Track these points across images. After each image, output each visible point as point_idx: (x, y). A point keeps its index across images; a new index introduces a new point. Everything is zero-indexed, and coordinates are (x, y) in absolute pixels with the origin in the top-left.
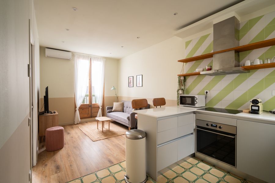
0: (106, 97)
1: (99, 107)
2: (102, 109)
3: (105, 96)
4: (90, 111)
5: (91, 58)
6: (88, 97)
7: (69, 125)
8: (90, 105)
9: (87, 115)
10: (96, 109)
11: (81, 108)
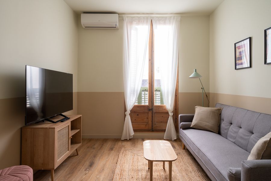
0: (182, 93)
1: (168, 113)
2: (173, 116)
3: (180, 91)
4: (150, 119)
5: (152, 21)
6: (146, 93)
7: (115, 139)
8: (150, 108)
9: (146, 126)
10: (162, 117)
11: (135, 112)
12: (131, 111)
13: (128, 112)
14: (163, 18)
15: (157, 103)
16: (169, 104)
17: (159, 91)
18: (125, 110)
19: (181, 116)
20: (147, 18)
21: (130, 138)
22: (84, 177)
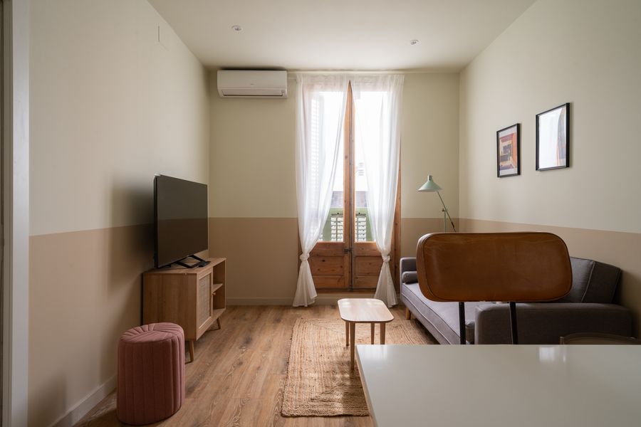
0: (407, 219)
1: (380, 257)
2: (390, 262)
3: (403, 215)
4: (347, 268)
5: (350, 83)
6: (339, 219)
7: (281, 306)
8: (348, 248)
9: (339, 281)
10: (370, 264)
11: (317, 255)
12: (311, 253)
13: (306, 256)
14: (373, 79)
15: (360, 238)
16: (382, 241)
17: (364, 215)
18: (300, 252)
19: (403, 260)
20: (342, 77)
21: (310, 304)
22: (241, 356)
